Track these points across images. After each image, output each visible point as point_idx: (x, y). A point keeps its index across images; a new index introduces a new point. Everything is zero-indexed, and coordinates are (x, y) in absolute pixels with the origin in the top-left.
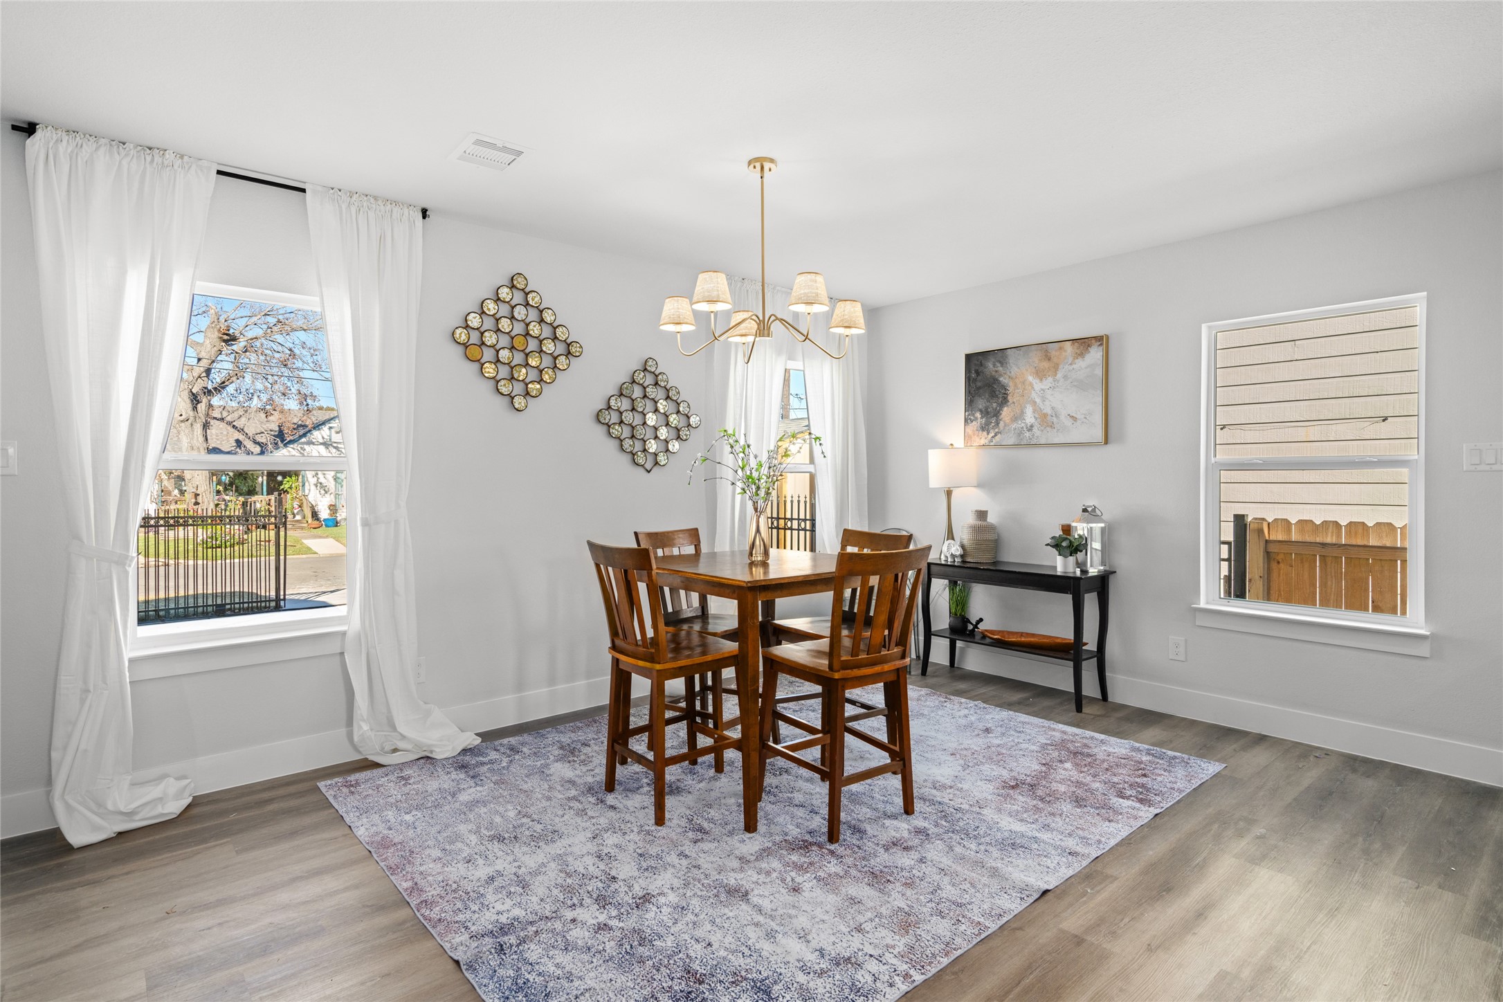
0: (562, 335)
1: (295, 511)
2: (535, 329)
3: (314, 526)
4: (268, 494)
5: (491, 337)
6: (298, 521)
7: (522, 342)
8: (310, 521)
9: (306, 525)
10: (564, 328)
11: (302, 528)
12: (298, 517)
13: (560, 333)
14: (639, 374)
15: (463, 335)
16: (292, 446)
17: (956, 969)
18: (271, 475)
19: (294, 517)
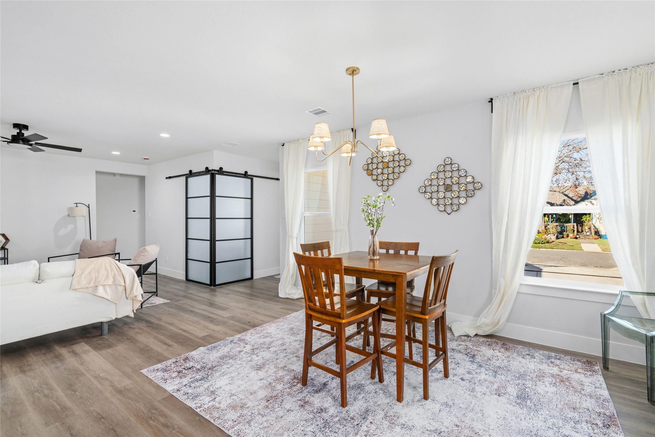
0: (402, 158)
1: (587, 231)
2: (391, 158)
3: (594, 238)
4: (574, 223)
5: (375, 165)
6: (587, 235)
7: (386, 165)
8: (593, 235)
9: (591, 237)
10: (403, 155)
11: (589, 239)
12: (588, 234)
13: (401, 157)
14: (441, 166)
15: (366, 167)
16: (587, 201)
17: (202, 420)
18: (576, 215)
19: (586, 233)
